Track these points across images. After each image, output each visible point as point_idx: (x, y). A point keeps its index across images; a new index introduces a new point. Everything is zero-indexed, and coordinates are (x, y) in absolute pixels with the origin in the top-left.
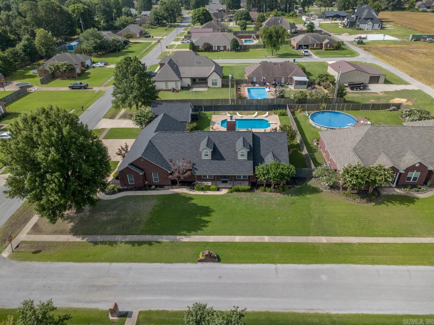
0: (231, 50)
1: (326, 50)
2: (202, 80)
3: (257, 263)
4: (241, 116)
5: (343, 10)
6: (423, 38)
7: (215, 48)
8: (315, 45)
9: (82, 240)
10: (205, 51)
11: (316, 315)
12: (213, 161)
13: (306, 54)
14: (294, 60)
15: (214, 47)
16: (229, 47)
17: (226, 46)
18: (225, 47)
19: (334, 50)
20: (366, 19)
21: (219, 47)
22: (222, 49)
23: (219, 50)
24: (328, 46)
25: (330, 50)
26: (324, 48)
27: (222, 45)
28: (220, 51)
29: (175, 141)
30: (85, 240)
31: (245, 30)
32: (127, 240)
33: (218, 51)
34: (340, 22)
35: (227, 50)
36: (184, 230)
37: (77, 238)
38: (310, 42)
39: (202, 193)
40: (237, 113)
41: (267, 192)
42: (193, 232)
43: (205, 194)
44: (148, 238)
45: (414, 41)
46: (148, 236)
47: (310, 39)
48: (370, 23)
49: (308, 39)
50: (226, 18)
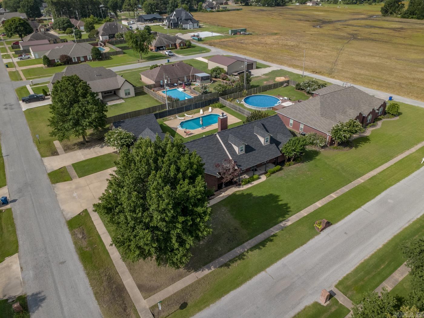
0: (94, 59)
1: (181, 49)
2: (108, 93)
3: (351, 212)
4: (191, 116)
5: (152, 13)
6: (238, 32)
7: (75, 60)
8: (170, 46)
9: (210, 271)
10: (63, 65)
11: (415, 223)
12: (247, 154)
13: (171, 54)
14: (169, 61)
15: (73, 59)
16: (89, 57)
17: (87, 56)
18: (85, 58)
19: (188, 48)
20: (187, 20)
21: (79, 58)
22: (82, 59)
23: (79, 61)
24: (182, 45)
25: (184, 48)
26: (178, 48)
27: (81, 55)
28: (82, 62)
29: (201, 147)
30: (213, 269)
31: (81, 38)
32: (248, 247)
33: (79, 63)
34: (161, 24)
35: (89, 60)
36: (279, 217)
37: (203, 271)
38: (166, 44)
39: (250, 186)
40: (185, 114)
41: (291, 165)
42: (287, 216)
43: (253, 185)
44: (261, 237)
45: (234, 34)
46: (259, 235)
47: (164, 41)
48: (191, 23)
49: (162, 40)
50: (41, 27)
